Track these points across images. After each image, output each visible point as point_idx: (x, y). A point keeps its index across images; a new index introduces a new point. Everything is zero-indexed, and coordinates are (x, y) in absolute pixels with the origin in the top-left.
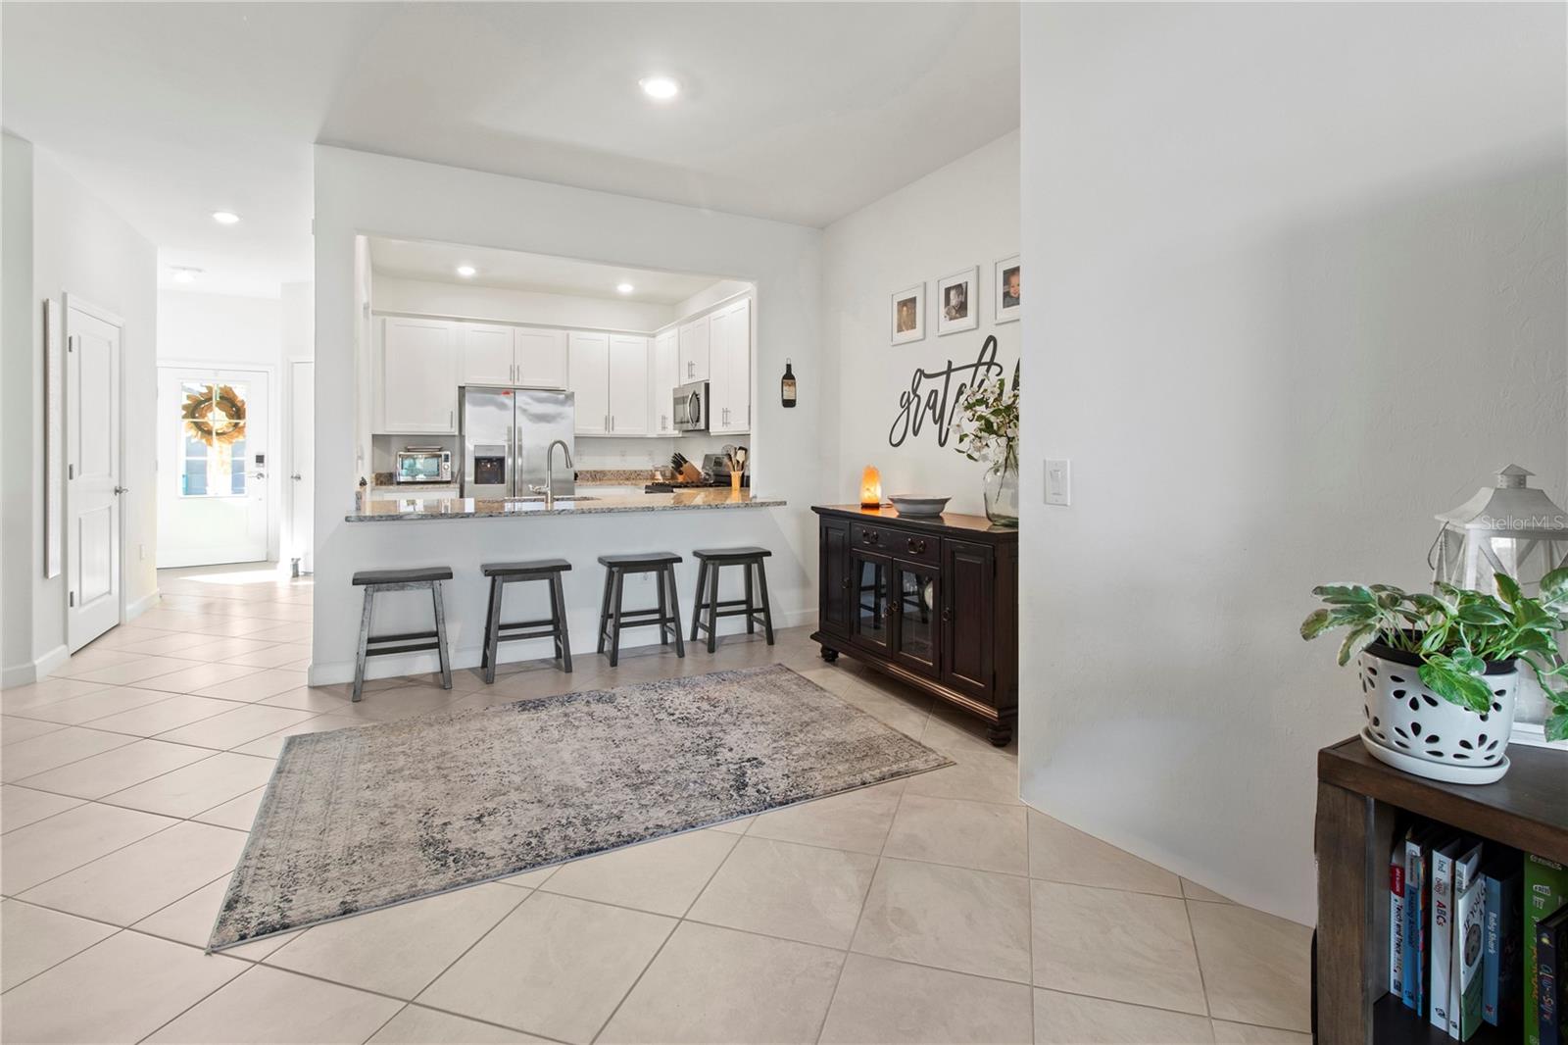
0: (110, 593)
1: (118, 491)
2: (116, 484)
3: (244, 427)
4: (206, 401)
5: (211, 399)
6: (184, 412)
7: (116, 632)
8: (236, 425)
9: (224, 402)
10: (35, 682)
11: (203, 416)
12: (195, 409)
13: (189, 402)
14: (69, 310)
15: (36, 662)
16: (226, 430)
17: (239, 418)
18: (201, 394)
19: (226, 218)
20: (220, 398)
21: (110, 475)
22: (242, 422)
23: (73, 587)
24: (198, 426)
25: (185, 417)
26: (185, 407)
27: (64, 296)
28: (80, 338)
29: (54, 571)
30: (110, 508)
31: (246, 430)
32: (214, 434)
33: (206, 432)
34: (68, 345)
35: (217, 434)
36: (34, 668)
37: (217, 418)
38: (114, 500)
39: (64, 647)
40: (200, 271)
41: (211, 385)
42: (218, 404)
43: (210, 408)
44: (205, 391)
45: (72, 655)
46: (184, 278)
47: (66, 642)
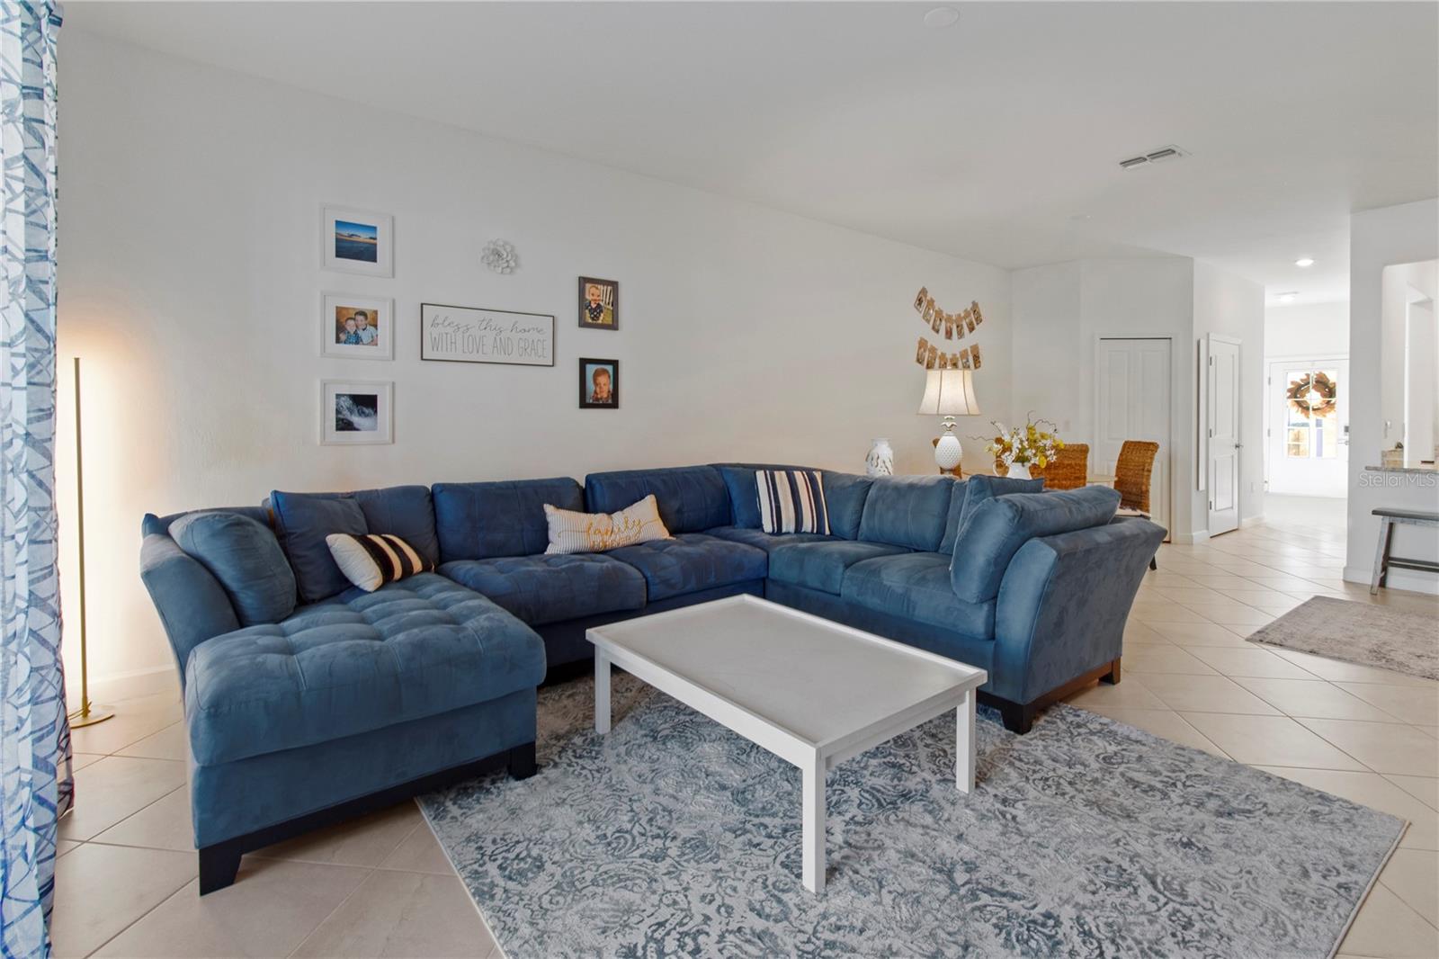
0: (1232, 508)
1: (1237, 446)
2: (1236, 442)
3: (1334, 404)
4: (1306, 384)
5: (1309, 383)
6: (1289, 394)
7: (1234, 533)
8: (1328, 402)
9: (1320, 385)
10: (1192, 544)
11: (1303, 396)
12: (1297, 392)
13: (1292, 386)
14: (1211, 342)
15: (1194, 534)
16: (1320, 406)
17: (1331, 397)
18: (1302, 380)
19: (1305, 262)
20: (1316, 382)
21: (1233, 436)
22: (1333, 400)
23: (1211, 499)
24: (1299, 404)
25: (1289, 397)
26: (1289, 390)
27: (1208, 335)
28: (1216, 357)
29: (1202, 487)
30: (1233, 457)
31: (1336, 406)
32: (1311, 409)
33: (1304, 408)
34: (1210, 361)
35: (1314, 410)
36: (1192, 536)
37: (1314, 398)
38: (1236, 451)
39: (1205, 531)
40: (1296, 293)
41: (1309, 372)
42: (1314, 387)
43: (1308, 390)
44: (1305, 377)
45: (1211, 537)
46: (1287, 300)
47: (1207, 528)
